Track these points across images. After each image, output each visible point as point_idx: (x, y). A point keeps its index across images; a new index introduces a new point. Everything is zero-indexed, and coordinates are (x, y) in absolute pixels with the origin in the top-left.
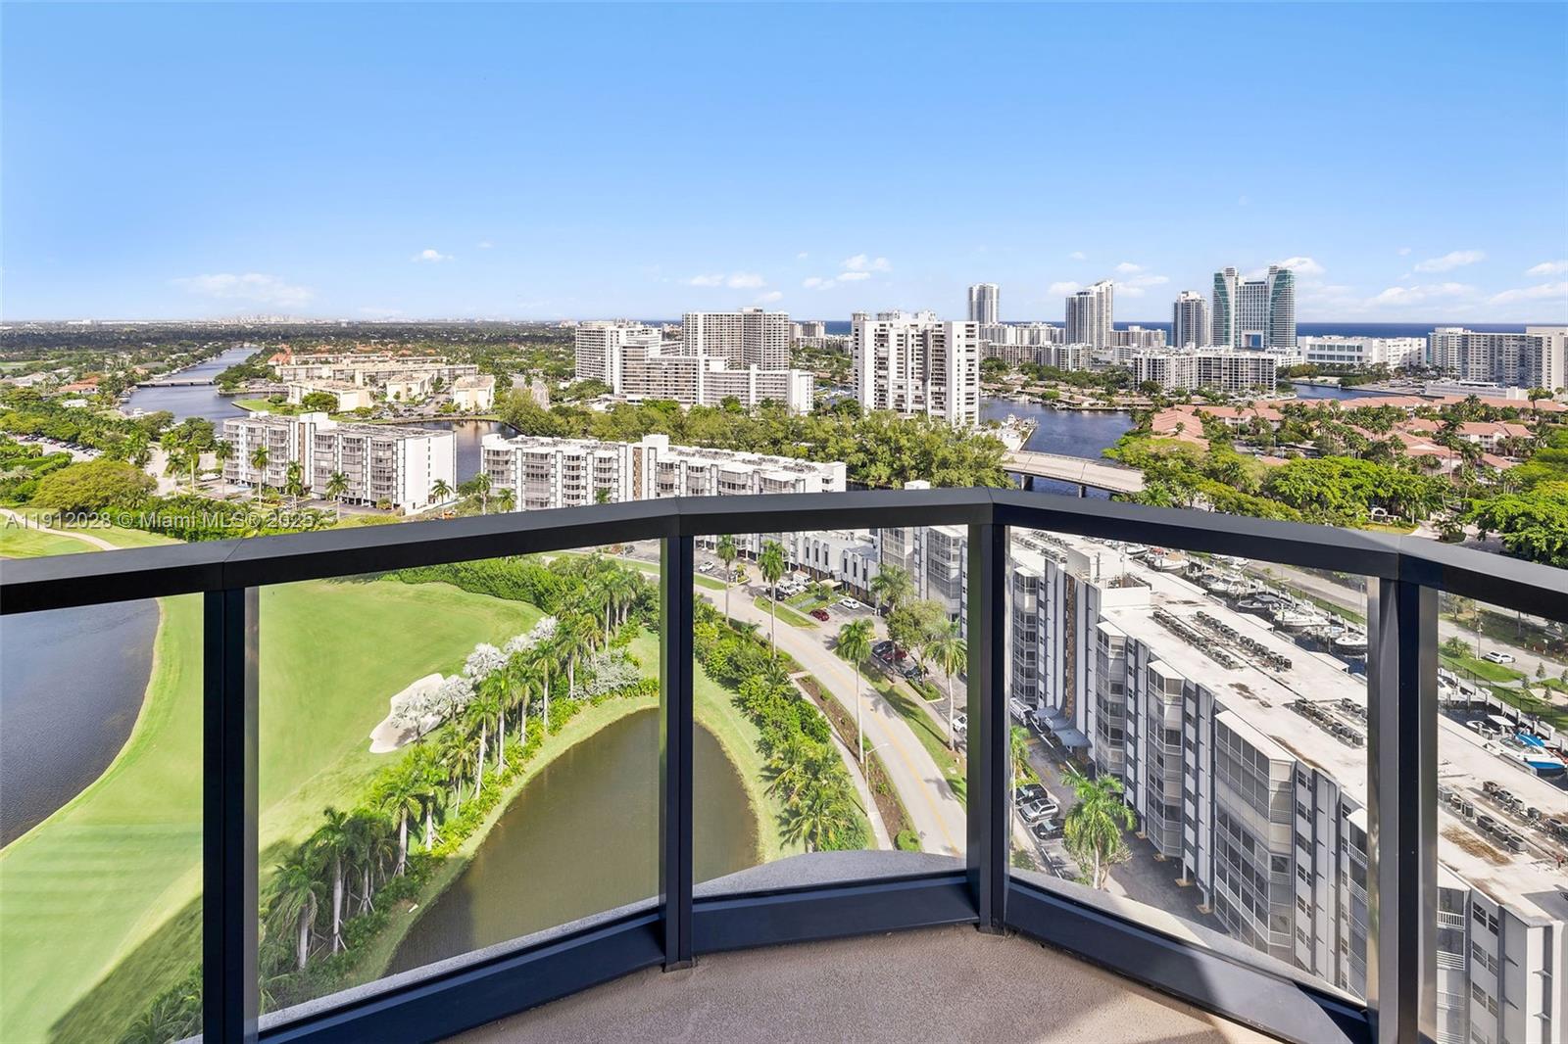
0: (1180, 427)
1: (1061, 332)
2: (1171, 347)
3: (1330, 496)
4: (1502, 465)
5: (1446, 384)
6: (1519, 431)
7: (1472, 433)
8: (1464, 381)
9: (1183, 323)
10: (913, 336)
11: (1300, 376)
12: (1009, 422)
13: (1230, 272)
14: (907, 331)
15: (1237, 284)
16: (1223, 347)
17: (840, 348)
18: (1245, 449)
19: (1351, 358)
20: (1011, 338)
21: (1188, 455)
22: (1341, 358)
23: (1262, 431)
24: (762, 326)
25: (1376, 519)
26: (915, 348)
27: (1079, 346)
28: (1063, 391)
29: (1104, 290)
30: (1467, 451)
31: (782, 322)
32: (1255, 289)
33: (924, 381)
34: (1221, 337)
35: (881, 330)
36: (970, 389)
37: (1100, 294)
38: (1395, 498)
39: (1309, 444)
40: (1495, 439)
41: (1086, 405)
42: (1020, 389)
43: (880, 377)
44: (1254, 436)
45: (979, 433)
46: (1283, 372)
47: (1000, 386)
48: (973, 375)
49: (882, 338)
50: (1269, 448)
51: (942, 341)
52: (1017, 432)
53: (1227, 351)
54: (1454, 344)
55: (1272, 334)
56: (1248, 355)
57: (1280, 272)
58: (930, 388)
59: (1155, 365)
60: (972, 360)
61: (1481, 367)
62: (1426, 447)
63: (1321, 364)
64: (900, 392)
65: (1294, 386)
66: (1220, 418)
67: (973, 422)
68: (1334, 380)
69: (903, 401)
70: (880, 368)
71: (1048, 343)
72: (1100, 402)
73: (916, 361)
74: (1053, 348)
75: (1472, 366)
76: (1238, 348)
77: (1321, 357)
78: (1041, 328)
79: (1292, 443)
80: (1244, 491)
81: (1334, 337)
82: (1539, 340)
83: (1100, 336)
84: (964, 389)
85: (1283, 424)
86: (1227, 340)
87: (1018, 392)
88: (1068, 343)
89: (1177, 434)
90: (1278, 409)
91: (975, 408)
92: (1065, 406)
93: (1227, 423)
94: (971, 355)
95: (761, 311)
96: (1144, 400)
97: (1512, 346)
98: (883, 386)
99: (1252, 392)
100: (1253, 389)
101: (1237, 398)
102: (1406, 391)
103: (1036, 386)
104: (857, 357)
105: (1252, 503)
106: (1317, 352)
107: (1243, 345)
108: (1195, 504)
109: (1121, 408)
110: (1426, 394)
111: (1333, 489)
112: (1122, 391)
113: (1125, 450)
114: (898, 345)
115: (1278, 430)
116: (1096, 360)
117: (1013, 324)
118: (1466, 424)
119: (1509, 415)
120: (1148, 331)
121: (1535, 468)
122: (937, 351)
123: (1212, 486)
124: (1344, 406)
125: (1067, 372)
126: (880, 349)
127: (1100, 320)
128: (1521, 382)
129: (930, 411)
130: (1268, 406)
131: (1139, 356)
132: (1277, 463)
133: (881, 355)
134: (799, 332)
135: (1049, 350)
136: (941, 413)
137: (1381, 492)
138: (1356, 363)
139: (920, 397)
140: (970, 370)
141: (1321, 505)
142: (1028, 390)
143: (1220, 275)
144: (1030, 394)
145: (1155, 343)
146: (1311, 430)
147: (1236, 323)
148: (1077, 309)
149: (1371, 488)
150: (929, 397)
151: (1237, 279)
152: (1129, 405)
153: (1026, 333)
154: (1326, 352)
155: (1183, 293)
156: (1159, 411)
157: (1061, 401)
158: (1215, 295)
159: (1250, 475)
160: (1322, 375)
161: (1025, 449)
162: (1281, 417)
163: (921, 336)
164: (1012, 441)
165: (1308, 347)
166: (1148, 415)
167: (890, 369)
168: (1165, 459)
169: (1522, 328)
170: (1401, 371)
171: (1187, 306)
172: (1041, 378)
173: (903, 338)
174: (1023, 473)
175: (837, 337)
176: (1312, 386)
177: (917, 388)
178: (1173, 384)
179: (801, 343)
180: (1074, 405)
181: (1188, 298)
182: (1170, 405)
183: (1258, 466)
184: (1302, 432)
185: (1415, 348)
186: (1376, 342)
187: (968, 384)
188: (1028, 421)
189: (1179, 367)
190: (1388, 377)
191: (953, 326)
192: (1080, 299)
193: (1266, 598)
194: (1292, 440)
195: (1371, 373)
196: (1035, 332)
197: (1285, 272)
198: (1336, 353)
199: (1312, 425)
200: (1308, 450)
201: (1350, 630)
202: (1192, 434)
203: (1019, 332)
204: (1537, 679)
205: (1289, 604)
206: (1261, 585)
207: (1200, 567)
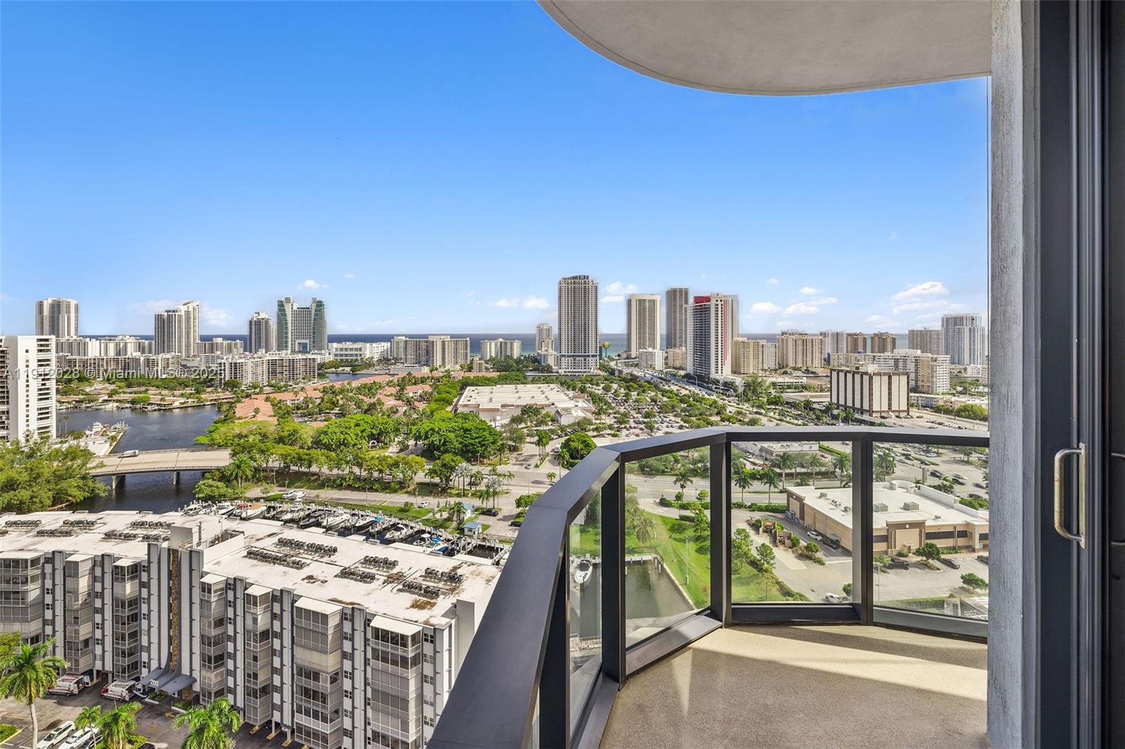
0: (256, 410)
1: (150, 345)
2: (247, 353)
3: (350, 439)
4: (421, 406)
5: (399, 367)
6: (427, 388)
7: (411, 392)
8: (406, 365)
9: (256, 336)
11: (330, 368)
12: (94, 430)
13: (288, 301)
15: (292, 308)
16: (284, 352)
18: (300, 420)
19: (356, 355)
20: (94, 349)
21: (263, 431)
22: (351, 355)
23: (310, 406)
25: (372, 447)
27: (168, 356)
28: (154, 395)
29: (191, 309)
30: (409, 402)
32: (304, 311)
34: (282, 345)
37: (188, 313)
38: (380, 434)
39: (337, 410)
40: (419, 394)
41: (177, 404)
42: (106, 398)
44: (305, 411)
45: (58, 446)
46: (321, 366)
47: (82, 397)
48: (48, 389)
50: (315, 416)
51: (3, 357)
53: (286, 354)
54: (402, 345)
55: (314, 342)
56: (300, 356)
57: (318, 302)
59: (235, 367)
61: (412, 357)
62: (391, 402)
63: (341, 360)
65: (327, 375)
66: (283, 401)
67: (48, 437)
68: (348, 369)
71: (137, 354)
72: (190, 400)
74: (142, 359)
75: (409, 357)
76: (293, 352)
77: (341, 355)
78: (127, 341)
79: (328, 411)
80: (302, 447)
81: (348, 343)
82: (433, 342)
83: (188, 346)
84: (35, 405)
85: (322, 399)
86: (286, 347)
88: (157, 353)
89: (254, 416)
90: (319, 390)
91: (52, 422)
92: (156, 408)
93: (288, 404)
96: (228, 394)
97: (423, 345)
99: (303, 381)
100: (303, 379)
101: (294, 386)
102: (382, 372)
103: (124, 393)
105: (307, 455)
106: (339, 352)
107: (297, 350)
108: (270, 464)
109: (209, 403)
110: (391, 373)
112: (209, 390)
113: (215, 435)
115: (319, 404)
116: (185, 366)
117: (97, 338)
118: (408, 387)
119: (423, 381)
120: (229, 342)
121: (434, 405)
123: (282, 449)
124: (355, 384)
127: (188, 333)
128: (427, 365)
130: (313, 389)
131: (223, 361)
132: (320, 425)
135: (137, 360)
136: (3, 433)
137: (374, 431)
138: (359, 358)
141: (345, 446)
142: (115, 398)
143: (282, 302)
144: (117, 401)
145: (235, 350)
146: (338, 401)
147: (292, 335)
148: (165, 324)
149: (370, 430)
151: (292, 305)
152: (215, 400)
153: (112, 346)
154: (344, 352)
155: (256, 313)
156: (239, 401)
157: (152, 404)
158: (278, 315)
159: (305, 436)
160: (343, 366)
162: (322, 395)
165: (334, 350)
166: (231, 405)
168: (246, 436)
169: (426, 336)
170: (380, 361)
171: (258, 323)
172: (129, 386)
174: (114, 475)
176: (337, 374)
178: (250, 380)
181: (259, 317)
182: (248, 396)
183: (309, 429)
184: (333, 403)
185: (386, 348)
186: (368, 345)
188: (118, 426)
189: (254, 367)
190: (374, 365)
191: (19, 341)
192: (169, 316)
193: (318, 513)
194: (327, 409)
195: (366, 363)
196: (122, 345)
197: (321, 302)
198: (349, 352)
199: (338, 398)
200: (336, 414)
201: (362, 516)
202: (264, 414)
203: (102, 345)
204: (438, 509)
205: (330, 513)
206: (313, 507)
207: (274, 508)
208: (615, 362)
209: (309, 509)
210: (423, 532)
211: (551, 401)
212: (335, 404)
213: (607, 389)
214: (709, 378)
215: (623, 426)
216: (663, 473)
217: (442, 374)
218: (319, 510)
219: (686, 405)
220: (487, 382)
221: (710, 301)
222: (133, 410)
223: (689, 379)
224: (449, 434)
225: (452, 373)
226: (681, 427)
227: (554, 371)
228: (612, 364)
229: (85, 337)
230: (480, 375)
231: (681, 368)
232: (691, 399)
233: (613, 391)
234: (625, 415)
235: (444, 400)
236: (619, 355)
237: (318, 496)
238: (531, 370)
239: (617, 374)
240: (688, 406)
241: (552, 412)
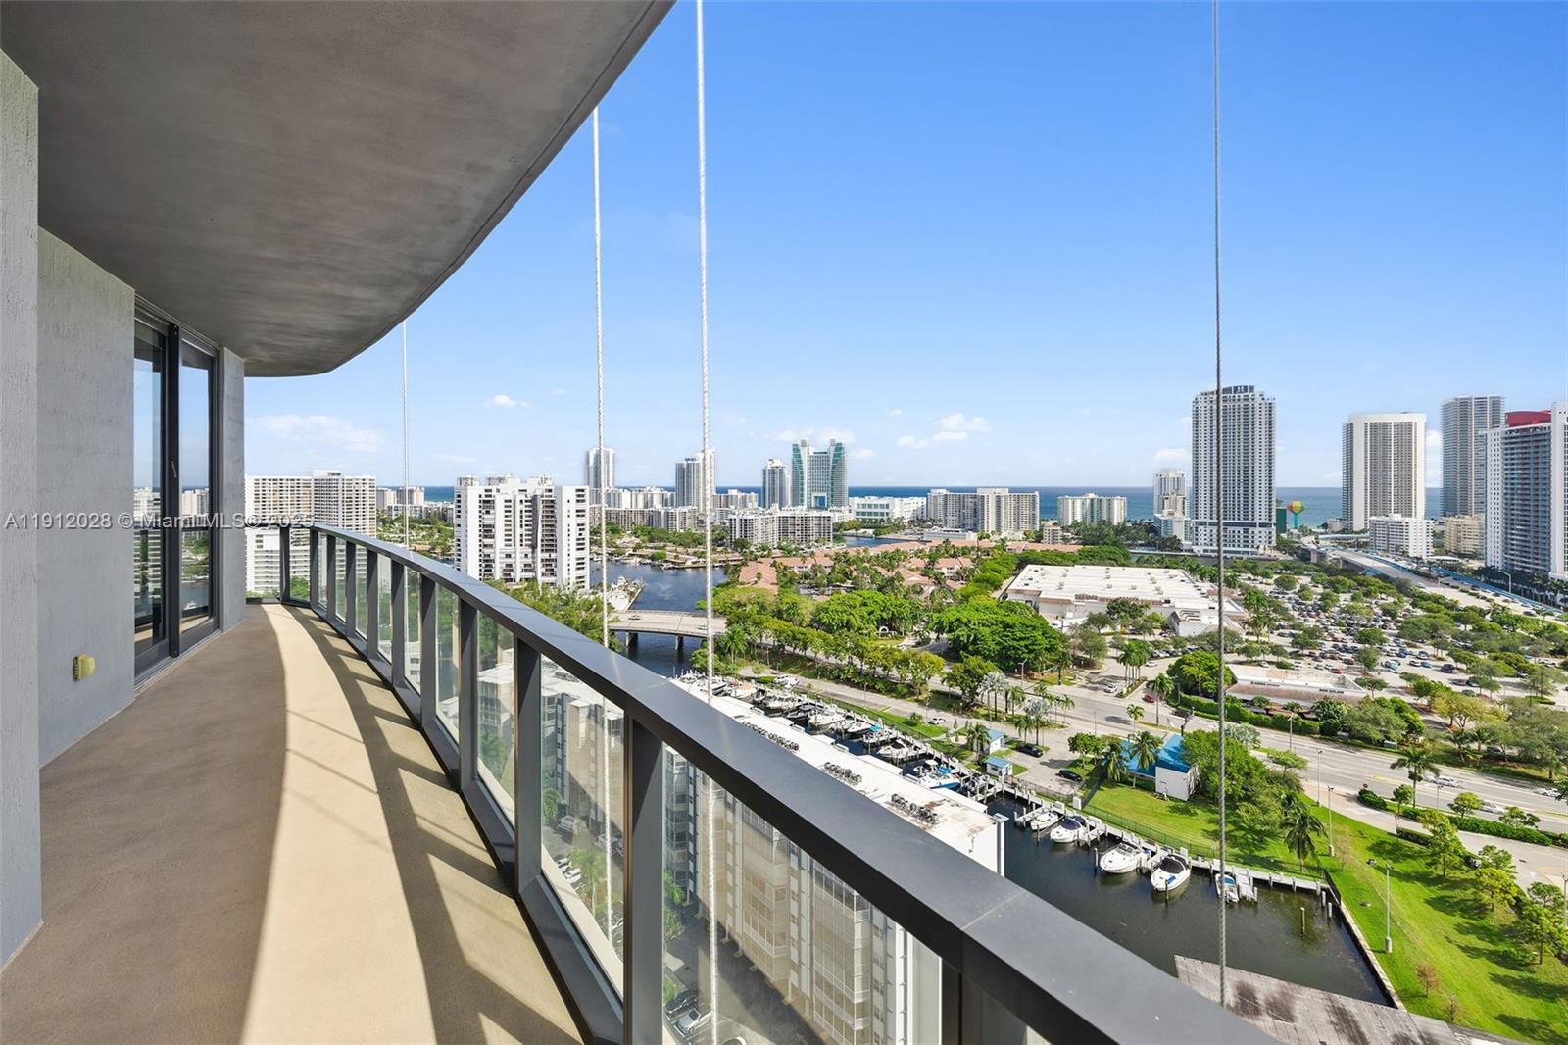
0: (759, 576)
1: (672, 495)
2: (761, 508)
3: (854, 621)
5: (934, 531)
6: (969, 563)
7: (944, 566)
8: (944, 529)
9: (768, 492)
10: (522, 501)
11: (849, 529)
12: (619, 585)
13: (804, 444)
14: (515, 496)
15: (808, 453)
16: (800, 507)
17: (444, 516)
18: (806, 591)
19: (882, 514)
20: (626, 502)
21: (761, 600)
22: (876, 514)
23: (819, 575)
24: (340, 492)
25: (882, 635)
26: (524, 514)
27: (685, 509)
28: (670, 551)
29: (708, 457)
31: (367, 487)
32: (820, 459)
33: (534, 547)
34: (797, 500)
35: (486, 496)
36: (581, 554)
37: (705, 460)
39: (848, 584)
41: (689, 563)
42: (631, 552)
43: (485, 546)
44: (813, 581)
45: (587, 596)
46: (839, 527)
48: (583, 539)
49: (487, 504)
50: (822, 589)
51: (552, 506)
52: (626, 593)
53: (801, 511)
54: (940, 501)
55: (832, 496)
56: (816, 513)
57: (838, 444)
58: (540, 555)
59: (745, 523)
60: (583, 525)
61: (954, 518)
62: (914, 578)
63: (864, 519)
64: (509, 561)
65: (845, 538)
66: (790, 567)
67: (583, 587)
68: (871, 532)
69: (512, 570)
70: (486, 537)
71: (660, 507)
72: (700, 558)
73: (524, 528)
74: (664, 511)
75: (949, 517)
76: (809, 507)
77: (864, 513)
78: (654, 492)
79: (838, 583)
80: (799, 625)
81: (872, 498)
82: (984, 497)
83: (704, 499)
84: (575, 554)
85: (833, 568)
86: (802, 501)
87: (631, 555)
88: (677, 506)
90: (831, 557)
91: (585, 572)
92: (671, 565)
93: (795, 571)
94: (581, 520)
95: (339, 474)
96: (737, 555)
97: (968, 503)
98: (489, 555)
99: (815, 544)
100: (817, 542)
101: (805, 550)
102: (914, 538)
103: (647, 547)
104: (459, 526)
106: (861, 510)
107: (812, 505)
108: (764, 641)
109: (717, 562)
110: (925, 539)
111: (856, 616)
112: (719, 548)
113: (717, 599)
114: (506, 511)
115: (829, 574)
116: (700, 521)
117: (629, 489)
118: (941, 560)
120: (743, 494)
121: (972, 588)
122: (547, 516)
123: (777, 624)
124: (873, 552)
125: (675, 533)
126: (486, 516)
127: (705, 485)
129: (541, 580)
130: (824, 554)
131: (734, 517)
132: (824, 600)
133: (487, 522)
134: (391, 499)
135: (659, 513)
136: (551, 579)
137: (885, 615)
138: (885, 517)
139: (530, 565)
140: (580, 535)
142: (639, 552)
143: (796, 445)
144: (641, 556)
145: (749, 504)
146: (851, 572)
147: (808, 487)
148: (685, 474)
149: (880, 612)
150: (539, 564)
151: (808, 449)
152: (723, 559)
153: (641, 497)
154: (867, 510)
155: (771, 460)
156: (746, 565)
157: (667, 561)
158: (793, 463)
159: (804, 611)
160: (864, 528)
161: (632, 608)
162: (832, 563)
163: (530, 501)
164: (621, 602)
165: (856, 506)
166: (736, 569)
167: (497, 536)
168: (744, 605)
170: (912, 522)
171: (773, 471)
172: (651, 541)
173: (511, 504)
174: (627, 631)
175: (440, 505)
177: (526, 555)
178: (760, 540)
179: (394, 513)
180: (679, 563)
181: (774, 465)
182: (755, 558)
183: (811, 604)
184: (845, 574)
185: (920, 505)
186: (897, 500)
187: (578, 549)
188: (637, 582)
189: (764, 528)
190: (904, 528)
191: (563, 491)
192: (688, 464)
193: (807, 707)
194: (838, 581)
195: (894, 525)
196: (649, 496)
197: (841, 444)
198: (873, 510)
199: (851, 568)
200: (848, 588)
201: (857, 720)
202: (767, 582)
203: (634, 496)
204: (954, 730)
205: (821, 709)
206: (805, 699)
207: (764, 692)
208: (1313, 538)
209: (799, 700)
210: (930, 756)
211: (1165, 596)
212: (847, 576)
213: (1284, 585)
214: (1545, 579)
215: (1306, 652)
216: (1380, 746)
217: (994, 544)
218: (811, 704)
219: (1469, 627)
220: (1059, 559)
221: (1549, 420)
222: (653, 566)
223: (1490, 577)
224: (982, 628)
225: (1008, 543)
226: (1447, 669)
227: (1185, 548)
228: (1308, 542)
229: (620, 488)
230: (1052, 548)
231: (1473, 556)
232: (1488, 617)
233: (1298, 588)
234: (1312, 633)
235: (987, 581)
236: (1325, 526)
237: (810, 686)
238: (1141, 545)
239: (1314, 558)
240: (1473, 630)
241: (1164, 613)
